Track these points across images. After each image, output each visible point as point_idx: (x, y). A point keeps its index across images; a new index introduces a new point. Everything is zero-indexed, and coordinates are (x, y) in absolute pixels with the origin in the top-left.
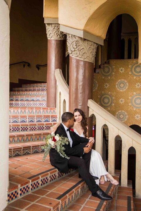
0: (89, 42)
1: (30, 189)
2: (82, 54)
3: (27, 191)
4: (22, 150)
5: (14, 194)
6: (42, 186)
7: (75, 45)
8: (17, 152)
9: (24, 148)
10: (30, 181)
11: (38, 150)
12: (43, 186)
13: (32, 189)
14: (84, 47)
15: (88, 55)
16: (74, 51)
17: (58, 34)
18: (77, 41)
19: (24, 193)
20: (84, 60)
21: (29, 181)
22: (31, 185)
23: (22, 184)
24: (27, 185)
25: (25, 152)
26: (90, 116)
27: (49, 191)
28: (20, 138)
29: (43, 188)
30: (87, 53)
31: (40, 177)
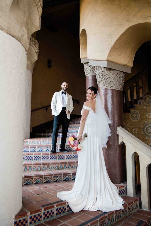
0: (115, 71)
1: (43, 218)
2: (108, 83)
3: (39, 220)
4: (53, 177)
5: (22, 221)
6: (57, 216)
7: (101, 75)
8: (48, 179)
9: (55, 175)
10: (43, 209)
11: (69, 178)
12: (59, 216)
13: (44, 218)
14: (110, 76)
15: (114, 83)
16: (101, 81)
17: (93, 71)
18: (103, 71)
19: (35, 222)
20: (111, 88)
21: (41, 209)
22: (43, 214)
23: (33, 212)
24: (38, 213)
25: (56, 179)
26: (119, 143)
27: (62, 223)
28: (55, 166)
29: (58, 218)
30: (114, 81)
31: (55, 206)
